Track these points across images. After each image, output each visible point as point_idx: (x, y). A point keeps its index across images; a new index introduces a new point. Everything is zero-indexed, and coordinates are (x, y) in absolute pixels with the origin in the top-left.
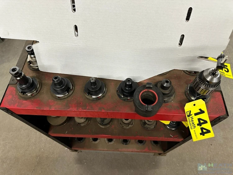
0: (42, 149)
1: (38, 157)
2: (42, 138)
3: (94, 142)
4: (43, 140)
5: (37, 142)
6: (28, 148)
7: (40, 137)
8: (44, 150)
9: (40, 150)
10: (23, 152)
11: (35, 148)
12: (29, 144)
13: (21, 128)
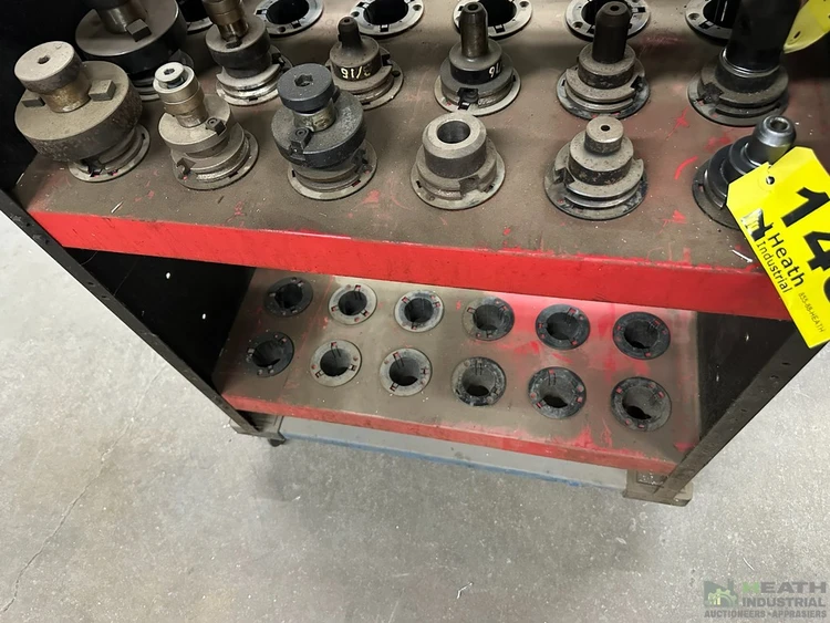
0: (130, 416)
1: (108, 446)
2: (140, 375)
3: (326, 379)
4: (143, 384)
5: (117, 387)
6: (79, 407)
7: (131, 371)
8: (137, 420)
9: (122, 421)
10: (56, 420)
11: (104, 412)
12: (85, 392)
13: (69, 330)
